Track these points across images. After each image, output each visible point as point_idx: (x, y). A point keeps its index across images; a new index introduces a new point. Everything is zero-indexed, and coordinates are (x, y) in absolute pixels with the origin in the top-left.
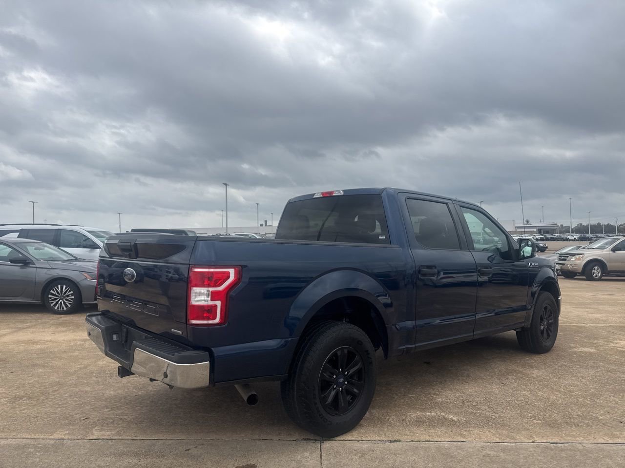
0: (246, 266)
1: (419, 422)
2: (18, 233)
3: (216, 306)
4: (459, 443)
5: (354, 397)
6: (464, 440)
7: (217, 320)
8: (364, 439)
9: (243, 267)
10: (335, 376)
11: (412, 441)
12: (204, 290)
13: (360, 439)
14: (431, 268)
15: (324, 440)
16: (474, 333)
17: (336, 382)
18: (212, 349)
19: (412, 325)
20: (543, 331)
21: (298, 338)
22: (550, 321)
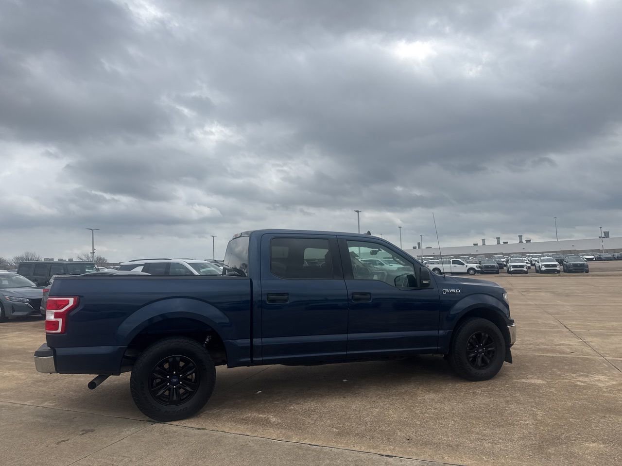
0: (82, 296)
2: (143, 267)
3: (58, 322)
4: (242, 436)
6: (250, 434)
7: (59, 330)
9: (79, 297)
10: (168, 377)
11: (212, 430)
12: (53, 311)
14: (282, 294)
15: (158, 423)
16: (348, 353)
17: (169, 380)
18: (56, 349)
19: (257, 341)
20: (475, 358)
21: (126, 346)
22: (489, 349)
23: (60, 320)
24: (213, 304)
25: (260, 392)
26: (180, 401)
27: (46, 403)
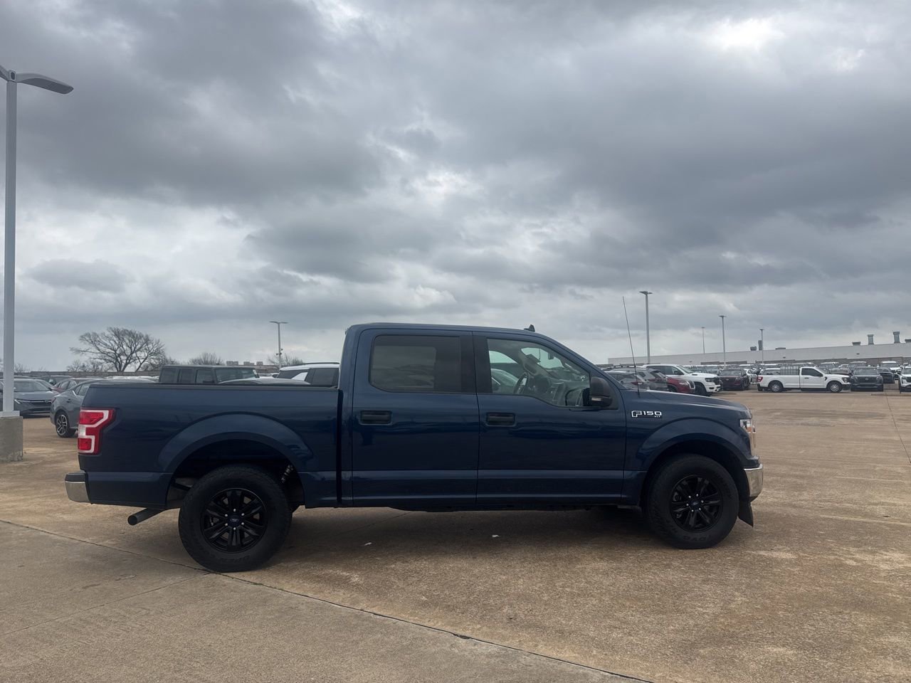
0: (120, 409)
2: (306, 373)
3: (90, 440)
5: (254, 540)
7: (92, 450)
8: (241, 578)
9: (117, 409)
10: (226, 515)
12: (85, 426)
14: (382, 413)
15: (212, 573)
16: (478, 496)
17: (228, 520)
18: (88, 472)
19: (346, 475)
20: (685, 513)
22: (711, 502)
23: (93, 438)
24: (286, 423)
25: (370, 543)
26: (242, 547)
27: (107, 541)
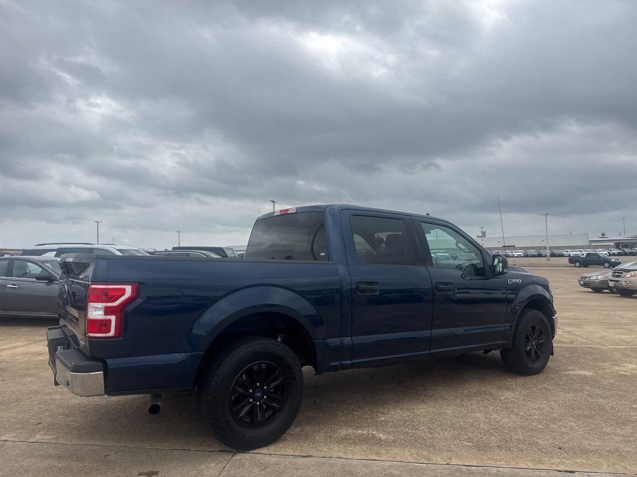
0: (144, 283)
1: (345, 439)
2: (56, 252)
3: (110, 321)
4: (369, 461)
5: (275, 411)
6: (377, 458)
7: (112, 333)
8: (277, 453)
9: (140, 283)
10: (251, 391)
11: (324, 457)
12: (100, 305)
13: (274, 453)
14: (371, 283)
15: (238, 452)
16: (431, 351)
17: (252, 396)
18: (106, 360)
19: (347, 340)
20: (530, 351)
21: (204, 352)
22: (540, 342)
23: (113, 318)
26: (266, 421)
27: (38, 436)
